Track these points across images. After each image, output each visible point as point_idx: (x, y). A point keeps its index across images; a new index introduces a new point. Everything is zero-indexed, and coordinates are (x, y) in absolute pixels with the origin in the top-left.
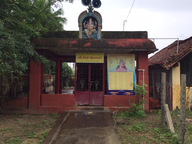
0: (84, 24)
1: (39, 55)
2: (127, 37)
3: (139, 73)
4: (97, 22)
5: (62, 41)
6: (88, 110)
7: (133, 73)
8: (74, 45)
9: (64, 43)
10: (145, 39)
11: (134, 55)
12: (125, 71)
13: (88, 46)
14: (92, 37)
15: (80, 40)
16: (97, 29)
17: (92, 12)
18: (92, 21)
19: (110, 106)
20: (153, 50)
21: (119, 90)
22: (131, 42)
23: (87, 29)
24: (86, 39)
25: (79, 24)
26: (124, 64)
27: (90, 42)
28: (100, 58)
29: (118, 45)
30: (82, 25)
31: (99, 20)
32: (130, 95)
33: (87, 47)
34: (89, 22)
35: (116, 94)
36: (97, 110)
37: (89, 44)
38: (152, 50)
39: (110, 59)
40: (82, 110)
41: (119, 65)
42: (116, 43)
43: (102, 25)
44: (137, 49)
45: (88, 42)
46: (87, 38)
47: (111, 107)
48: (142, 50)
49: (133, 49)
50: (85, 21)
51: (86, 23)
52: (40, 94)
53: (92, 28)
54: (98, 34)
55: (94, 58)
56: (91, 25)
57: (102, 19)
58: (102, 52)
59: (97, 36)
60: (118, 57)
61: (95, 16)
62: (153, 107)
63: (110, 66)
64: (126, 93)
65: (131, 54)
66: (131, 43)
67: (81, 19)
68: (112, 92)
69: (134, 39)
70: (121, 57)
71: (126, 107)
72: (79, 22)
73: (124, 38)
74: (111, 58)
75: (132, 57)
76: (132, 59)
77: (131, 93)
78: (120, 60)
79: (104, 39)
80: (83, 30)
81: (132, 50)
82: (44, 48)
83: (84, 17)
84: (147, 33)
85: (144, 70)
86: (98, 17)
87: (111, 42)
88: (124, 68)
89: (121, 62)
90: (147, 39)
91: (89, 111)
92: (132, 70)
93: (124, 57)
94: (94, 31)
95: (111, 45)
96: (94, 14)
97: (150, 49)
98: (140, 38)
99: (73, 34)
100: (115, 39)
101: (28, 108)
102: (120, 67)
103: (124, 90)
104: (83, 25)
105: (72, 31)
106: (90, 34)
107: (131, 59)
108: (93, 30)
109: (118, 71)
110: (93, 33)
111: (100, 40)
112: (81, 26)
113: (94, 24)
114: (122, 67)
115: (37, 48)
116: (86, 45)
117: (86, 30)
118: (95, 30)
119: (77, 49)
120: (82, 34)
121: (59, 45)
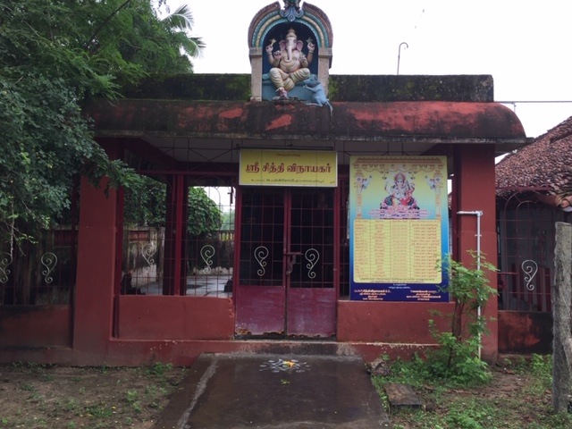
0: (270, 49)
1: (111, 158)
2: (422, 95)
3: (464, 221)
4: (315, 42)
5: (190, 109)
6: (282, 353)
7: (439, 225)
8: (234, 124)
9: (200, 116)
10: (483, 102)
11: (444, 160)
12: (411, 216)
13: (283, 128)
14: (298, 94)
15: (254, 107)
16: (313, 67)
17: (297, 9)
18: (298, 39)
19: (358, 341)
20: (516, 141)
21: (391, 285)
22: (436, 112)
23: (279, 67)
24: (276, 103)
25: (251, 51)
26: (411, 189)
27: (289, 112)
28: (323, 170)
29: (387, 124)
30: (261, 54)
31: (321, 34)
32: (431, 300)
33: (281, 130)
34: (286, 42)
35: (382, 296)
36: (314, 354)
37: (286, 120)
38: (512, 141)
39: (359, 173)
40: (258, 352)
41: (392, 197)
42: (381, 117)
43: (330, 52)
44: (458, 139)
45: (282, 112)
46: (278, 98)
47: (361, 343)
48: (476, 141)
49: (442, 139)
50: (274, 41)
51: (276, 47)
52: (113, 295)
53: (298, 63)
54: (318, 83)
55: (302, 170)
56: (292, 53)
57: (331, 31)
58: (331, 149)
59: (314, 93)
60: (388, 166)
61: (308, 21)
62: (513, 344)
63: (359, 197)
64: (415, 294)
65: (435, 157)
66: (435, 118)
67: (260, 33)
68: (366, 292)
69: (444, 103)
70: (399, 166)
71: (418, 345)
72: (251, 44)
73: (411, 100)
74: (363, 171)
75: (436, 165)
76: (438, 173)
77: (432, 294)
78: (396, 179)
79: (338, 103)
80: (263, 73)
81: (438, 141)
82: (127, 133)
83: (270, 24)
84: (492, 81)
85: (479, 213)
86: (318, 27)
87: (363, 114)
88: (409, 204)
89: (400, 184)
90: (490, 104)
91: (284, 356)
92: (437, 213)
93: (409, 166)
94: (306, 73)
95: (363, 122)
96: (305, 15)
97: (503, 138)
98: (468, 99)
99: (231, 86)
100: (380, 104)
101: (71, 346)
102: (395, 201)
103: (408, 285)
104: (265, 55)
105: (226, 75)
106: (291, 83)
107: (434, 172)
108: (301, 70)
109: (387, 215)
110: (300, 82)
111: (324, 104)
112: (257, 57)
113: (305, 50)
114: (403, 202)
115: (106, 133)
116: (276, 124)
117: (275, 70)
118: (307, 70)
119: (245, 136)
120: (263, 85)
121: (181, 125)
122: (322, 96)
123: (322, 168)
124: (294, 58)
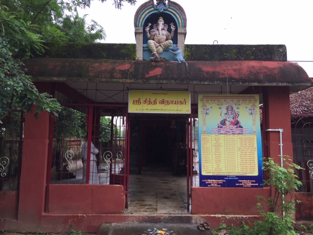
2: (242, 57)
3: (272, 136)
5: (97, 64)
7: (256, 138)
8: (124, 74)
9: (103, 68)
10: (281, 61)
11: (257, 97)
12: (237, 132)
13: (156, 76)
14: (166, 56)
15: (137, 63)
16: (175, 40)
17: (165, 4)
19: (205, 213)
21: (226, 176)
22: (253, 67)
23: (153, 39)
24: (152, 61)
25: (136, 30)
26: (237, 115)
27: (160, 66)
29: (223, 74)
30: (142, 31)
31: (180, 20)
32: (252, 186)
33: (155, 78)
34: (158, 25)
35: (220, 184)
36: (177, 223)
37: (158, 71)
39: (204, 105)
42: (218, 69)
43: (185, 30)
44: (268, 82)
45: (156, 67)
46: (153, 58)
47: (207, 215)
48: (280, 84)
49: (258, 83)
50: (150, 24)
52: (45, 185)
53: (165, 37)
54: (178, 49)
55: (168, 103)
57: (186, 18)
58: (187, 90)
59: (176, 55)
60: (222, 100)
61: (171, 12)
63: (204, 120)
64: (241, 182)
65: (252, 95)
66: (253, 70)
67: (142, 19)
68: (210, 181)
69: (257, 61)
70: (230, 100)
71: (244, 216)
72: (136, 26)
73: (236, 59)
74: (206, 104)
75: (253, 100)
76: (254, 106)
77: (252, 183)
79: (191, 62)
80: (143, 44)
81: (256, 84)
82: (55, 79)
83: (148, 13)
84: (286, 49)
85: (281, 130)
86: (177, 15)
87: (207, 67)
88: (236, 124)
90: (285, 62)
91: (158, 225)
92: (254, 130)
93: (235, 101)
95: (207, 73)
96: (169, 8)
98: (271, 59)
99: (123, 51)
100: (217, 62)
101: (17, 219)
103: (237, 177)
104: (144, 32)
105: (120, 44)
107: (251, 104)
108: (167, 41)
109: (223, 132)
112: (140, 33)
113: (169, 30)
114: (232, 123)
116: (152, 73)
117: (151, 42)
119: (132, 81)
120: (143, 50)
121: (90, 74)
122: (181, 57)
123: (181, 102)
124: (163, 34)
